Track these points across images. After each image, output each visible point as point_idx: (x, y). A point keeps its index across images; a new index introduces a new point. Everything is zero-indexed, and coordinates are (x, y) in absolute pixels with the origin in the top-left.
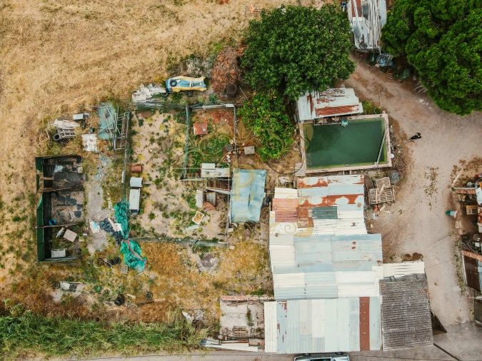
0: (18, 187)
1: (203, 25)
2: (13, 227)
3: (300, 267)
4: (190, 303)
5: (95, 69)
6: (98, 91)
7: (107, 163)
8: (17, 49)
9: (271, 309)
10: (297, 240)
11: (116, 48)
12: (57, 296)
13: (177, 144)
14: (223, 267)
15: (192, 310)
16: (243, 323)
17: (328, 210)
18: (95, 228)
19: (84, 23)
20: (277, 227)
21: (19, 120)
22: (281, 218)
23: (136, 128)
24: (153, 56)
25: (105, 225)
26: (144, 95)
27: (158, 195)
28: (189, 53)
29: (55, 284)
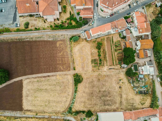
0: (141, 97)
1: (125, 80)
2: (145, 97)
3: (147, 72)
4: (150, 81)
5: (130, 90)
6: (132, 90)
7: (139, 89)
8: (129, 97)
9: (151, 74)
10: (145, 72)
11: (128, 88)
12: (151, 93)
13: (136, 82)
14: (147, 78)
15: (151, 81)
16: (152, 76)
17: (142, 70)
18: (144, 90)
19: (126, 91)
20: (144, 74)
21: (135, 97)
22: (143, 73)
23: (135, 86)
24: (129, 85)
25: (144, 89)
26: (132, 85)
27: (141, 84)
28: (128, 81)
29: (150, 93)
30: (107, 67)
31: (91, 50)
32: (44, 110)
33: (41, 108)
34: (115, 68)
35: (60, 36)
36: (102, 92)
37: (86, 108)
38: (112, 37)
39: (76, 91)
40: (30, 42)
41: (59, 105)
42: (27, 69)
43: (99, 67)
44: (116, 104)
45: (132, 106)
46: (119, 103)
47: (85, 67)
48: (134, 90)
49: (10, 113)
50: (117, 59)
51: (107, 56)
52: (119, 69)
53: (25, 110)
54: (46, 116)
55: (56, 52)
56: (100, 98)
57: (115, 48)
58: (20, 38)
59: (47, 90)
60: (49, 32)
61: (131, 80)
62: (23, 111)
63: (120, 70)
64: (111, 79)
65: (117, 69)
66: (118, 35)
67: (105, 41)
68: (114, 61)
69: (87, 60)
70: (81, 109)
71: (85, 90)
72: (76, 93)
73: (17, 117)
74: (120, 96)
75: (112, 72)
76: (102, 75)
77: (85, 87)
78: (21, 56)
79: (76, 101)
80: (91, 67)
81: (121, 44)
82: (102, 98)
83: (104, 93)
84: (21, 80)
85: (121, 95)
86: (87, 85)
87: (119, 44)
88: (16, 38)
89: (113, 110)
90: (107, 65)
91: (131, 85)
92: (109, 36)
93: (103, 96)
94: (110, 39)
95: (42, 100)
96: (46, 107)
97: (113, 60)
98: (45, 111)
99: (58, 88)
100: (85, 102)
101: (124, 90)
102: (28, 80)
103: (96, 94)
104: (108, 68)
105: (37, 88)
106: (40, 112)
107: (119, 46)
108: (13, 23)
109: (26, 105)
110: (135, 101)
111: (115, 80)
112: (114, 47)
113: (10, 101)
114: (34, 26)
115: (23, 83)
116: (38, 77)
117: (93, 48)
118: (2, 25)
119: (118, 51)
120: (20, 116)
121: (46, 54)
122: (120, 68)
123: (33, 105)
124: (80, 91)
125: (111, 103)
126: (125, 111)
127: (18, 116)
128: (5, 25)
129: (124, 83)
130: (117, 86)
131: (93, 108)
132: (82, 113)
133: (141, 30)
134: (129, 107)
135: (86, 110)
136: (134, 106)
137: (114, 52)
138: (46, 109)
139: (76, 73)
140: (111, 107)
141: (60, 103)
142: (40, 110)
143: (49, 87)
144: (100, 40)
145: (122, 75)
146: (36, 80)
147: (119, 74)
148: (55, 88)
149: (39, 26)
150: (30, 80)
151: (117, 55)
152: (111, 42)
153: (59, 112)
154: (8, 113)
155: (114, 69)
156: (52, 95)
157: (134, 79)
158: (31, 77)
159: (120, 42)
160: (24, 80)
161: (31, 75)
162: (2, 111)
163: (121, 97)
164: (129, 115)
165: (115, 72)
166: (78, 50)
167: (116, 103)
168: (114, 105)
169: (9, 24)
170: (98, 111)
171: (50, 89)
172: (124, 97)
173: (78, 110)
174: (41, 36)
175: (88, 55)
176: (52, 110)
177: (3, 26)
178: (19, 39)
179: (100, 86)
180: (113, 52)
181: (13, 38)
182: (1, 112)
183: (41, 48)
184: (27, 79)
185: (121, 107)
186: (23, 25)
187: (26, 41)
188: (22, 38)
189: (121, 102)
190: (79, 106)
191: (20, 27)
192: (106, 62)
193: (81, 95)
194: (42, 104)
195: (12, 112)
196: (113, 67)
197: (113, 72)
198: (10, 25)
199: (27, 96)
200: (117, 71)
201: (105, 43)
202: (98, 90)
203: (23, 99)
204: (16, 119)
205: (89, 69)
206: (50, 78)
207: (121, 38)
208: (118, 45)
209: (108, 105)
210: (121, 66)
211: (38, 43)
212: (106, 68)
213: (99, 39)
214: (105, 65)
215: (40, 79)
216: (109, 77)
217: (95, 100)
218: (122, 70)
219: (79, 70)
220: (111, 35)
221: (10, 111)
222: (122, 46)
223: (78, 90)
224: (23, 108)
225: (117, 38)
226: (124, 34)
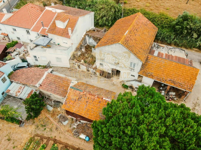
133: (60, 25)
159: (42, 138)
207: (28, 118)
225: (9, 140)
226: (18, 94)
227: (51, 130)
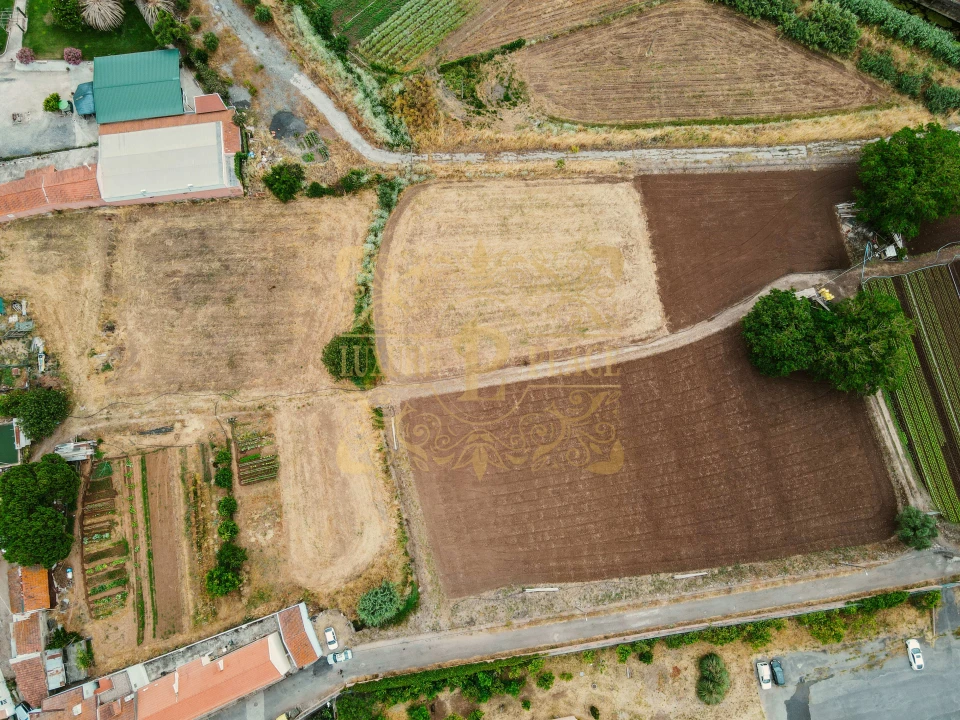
1: (77, 369)
5: (54, 318)
6: (42, 319)
8: (66, 279)
11: (66, 328)
13: (11, 361)
19: (79, 310)
21: (27, 284)
23: (21, 340)
24: (60, 345)
26: (38, 342)
28: (61, 363)
30: (185, 441)
31: (282, 542)
32: (527, 185)
33: (545, 196)
34: (133, 438)
35: (481, 619)
36: (217, 295)
37: (307, 210)
38: (140, 639)
39: (364, 290)
40: (665, 560)
41: (449, 214)
42: (656, 392)
43: (230, 436)
44: (138, 240)
45: (49, 236)
46: (121, 247)
47: (312, 432)
48: (29, 317)
49: (697, 162)
50: (116, 493)
51: (181, 510)
52: (108, 430)
53: (624, 180)
54: (510, 158)
55: (500, 510)
56: (227, 267)
57: (129, 566)
58: (734, 583)
59: (527, 288)
60: (556, 638)
61: (42, 369)
62: (631, 176)
63: (103, 424)
64: (159, 368)
65: (122, 430)
66: (99, 657)
67: (191, 605)
68: (137, 477)
69: (307, 475)
70: (328, 205)
71: (313, 301)
72: (360, 280)
73: (657, 148)
74: (114, 281)
75: (151, 411)
76: (216, 389)
77: (313, 320)
78: (704, 470)
79: (360, 240)
80: (278, 434)
81: (87, 596)
82: (216, 265)
83: (202, 294)
84: (674, 328)
85: (107, 287)
86: (300, 328)
87: (98, 596)
88: (763, 580)
89: (160, 208)
90: (183, 450)
91: (45, 344)
92: (161, 644)
93: (208, 278)
94: (155, 623)
95: (545, 235)
96: (518, 203)
97: (145, 488)
98: (522, 183)
99: (464, 303)
100: (313, 238)
101: (87, 313)
102: (638, 329)
103: (248, 285)
104: (177, 437)
105: (583, 293)
106: (544, 174)
107: (102, 578)
108: (804, 686)
109: (627, 204)
110: (31, 261)
111: (138, 365)
112: (136, 568)
113: (711, 216)
114: (663, 677)
115: (663, 314)
116: (582, 351)
117: (270, 552)
118: (871, 667)
119: (106, 545)
120: (644, 151)
121: (560, 495)
122: (107, 439)
123: (585, 209)
124: (341, 298)
125: (169, 243)
126: (91, 208)
127: (654, 152)
128: (854, 670)
129: (87, 351)
130: (130, 334)
131: (265, 216)
132: (324, 185)
134: (67, 229)
135: (305, 204)
136: (39, 234)
137: (136, 537)
138: (516, 191)
139: (370, 393)
140: (169, 224)
141: (442, 229)
142: (545, 184)
143: (513, 302)
144: (224, 611)
145: (91, 394)
146: (595, 336)
147: (114, 400)
148: (483, 299)
149: (631, 681)
150: (627, 332)
151: (117, 518)
152: (148, 606)
153: (447, 185)
154: (707, 162)
155: (142, 433)
156: (491, 264)
157: (26, 381)
158: (626, 350)
159: (91, 610)
160: (659, 329)
161: (628, 363)
162: (743, 169)
163: (108, 275)
164: (69, 189)
165: (137, 414)
166: (365, 535)
167: (140, 245)
168: (149, 234)
169: (824, 675)
170: (239, 202)
171: (507, 291)
172: (92, 276)
173: (345, 198)
174: (601, 607)
175: (301, 505)
176: (482, 191)
177: (860, 661)
178: (740, 575)
179: (225, 329)
180: (142, 539)
181: (778, 579)
182: (744, 164)
183: (597, 531)
184: (644, 336)
185: (110, 227)
186: (739, 682)
187: (694, 568)
188: (724, 587)
189: (111, 250)
190: (344, 216)
191: (753, 658)
192: (192, 467)
193: (331, 276)
194: (540, 213)
195: (688, 165)
196: (147, 442)
197: (147, 408)
198: (820, 671)
199: (626, 247)
200: (120, 417)
201: (189, 596)
202: (237, 305)
203: (648, 234)
204: (663, 139)
205: (294, 419)
206: (513, 354)
207: (79, 638)
208: (107, 583)
209: (183, 234)
210: (98, 454)
211: (617, 559)
212: (189, 430)
213: (229, 622)
214: (193, 453)
215: (570, 341)
216: (170, 383)
217: (254, 252)
218: (93, 427)
219: (353, 406)
220: (148, 654)
221: (699, 172)
222: (79, 582)
223: (352, 298)
224: (635, 187)
225: (107, 637)
226: (59, 669)
227: (80, 608)
